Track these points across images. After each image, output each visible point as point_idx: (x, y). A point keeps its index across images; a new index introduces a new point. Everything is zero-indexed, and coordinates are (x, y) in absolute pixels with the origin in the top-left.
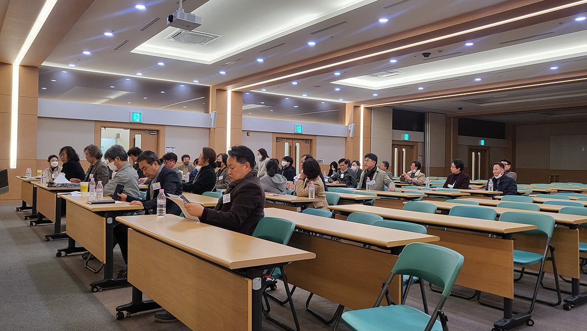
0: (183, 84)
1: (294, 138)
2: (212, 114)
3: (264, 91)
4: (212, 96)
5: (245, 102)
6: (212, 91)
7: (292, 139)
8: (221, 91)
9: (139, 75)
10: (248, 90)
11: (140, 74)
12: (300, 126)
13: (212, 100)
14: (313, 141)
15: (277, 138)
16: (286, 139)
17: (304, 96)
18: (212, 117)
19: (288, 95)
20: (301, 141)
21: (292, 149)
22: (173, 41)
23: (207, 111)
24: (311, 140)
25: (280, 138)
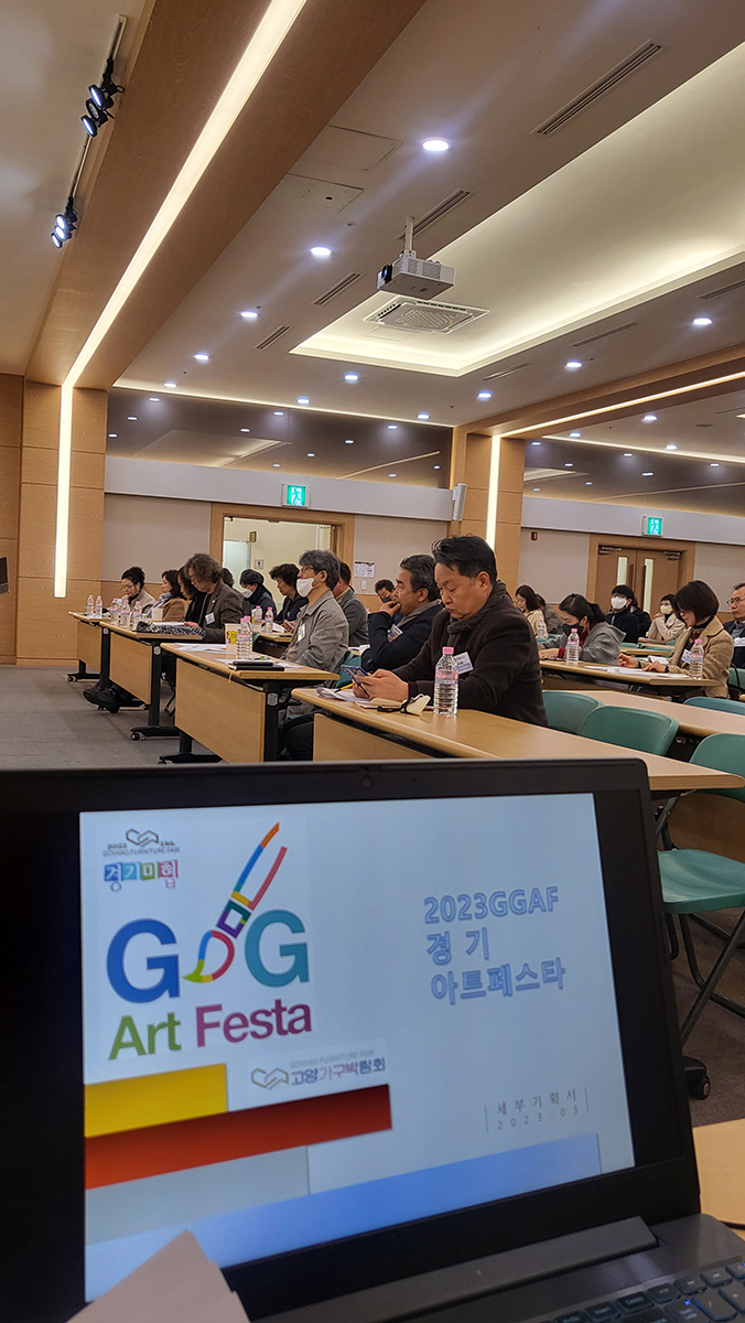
0: (394, 422)
1: (640, 547)
2: (456, 490)
3: (575, 437)
4: (457, 451)
5: (530, 464)
6: (459, 437)
7: (637, 549)
8: (478, 437)
9: (303, 403)
10: (536, 436)
11: (307, 402)
12: (655, 519)
13: (456, 460)
14: (687, 556)
15: (600, 546)
16: (623, 548)
17: (671, 449)
18: (456, 497)
19: (630, 446)
20: (656, 555)
21: (635, 572)
22: (381, 326)
23: (444, 483)
24: (681, 552)
25: (606, 547)
